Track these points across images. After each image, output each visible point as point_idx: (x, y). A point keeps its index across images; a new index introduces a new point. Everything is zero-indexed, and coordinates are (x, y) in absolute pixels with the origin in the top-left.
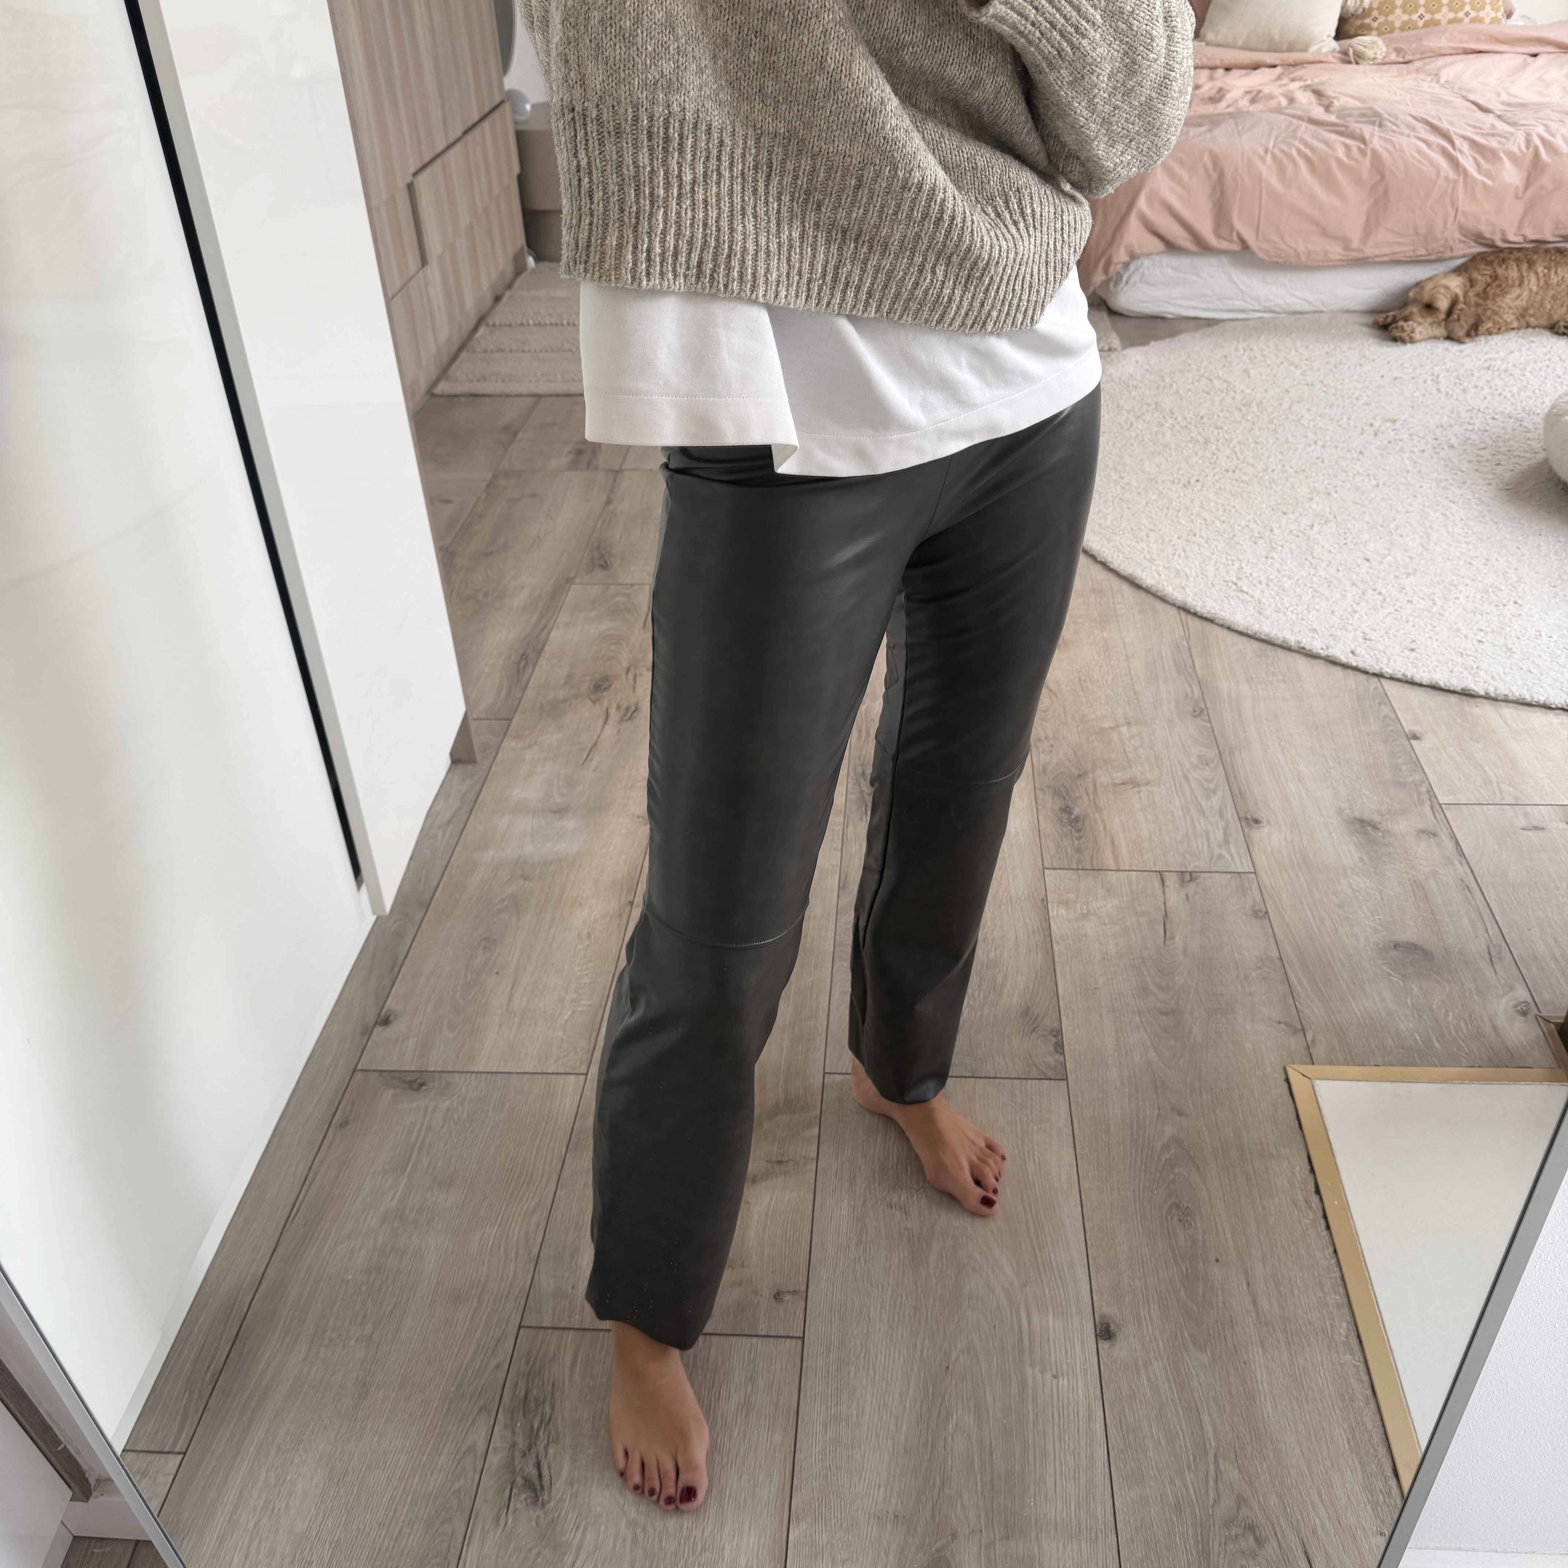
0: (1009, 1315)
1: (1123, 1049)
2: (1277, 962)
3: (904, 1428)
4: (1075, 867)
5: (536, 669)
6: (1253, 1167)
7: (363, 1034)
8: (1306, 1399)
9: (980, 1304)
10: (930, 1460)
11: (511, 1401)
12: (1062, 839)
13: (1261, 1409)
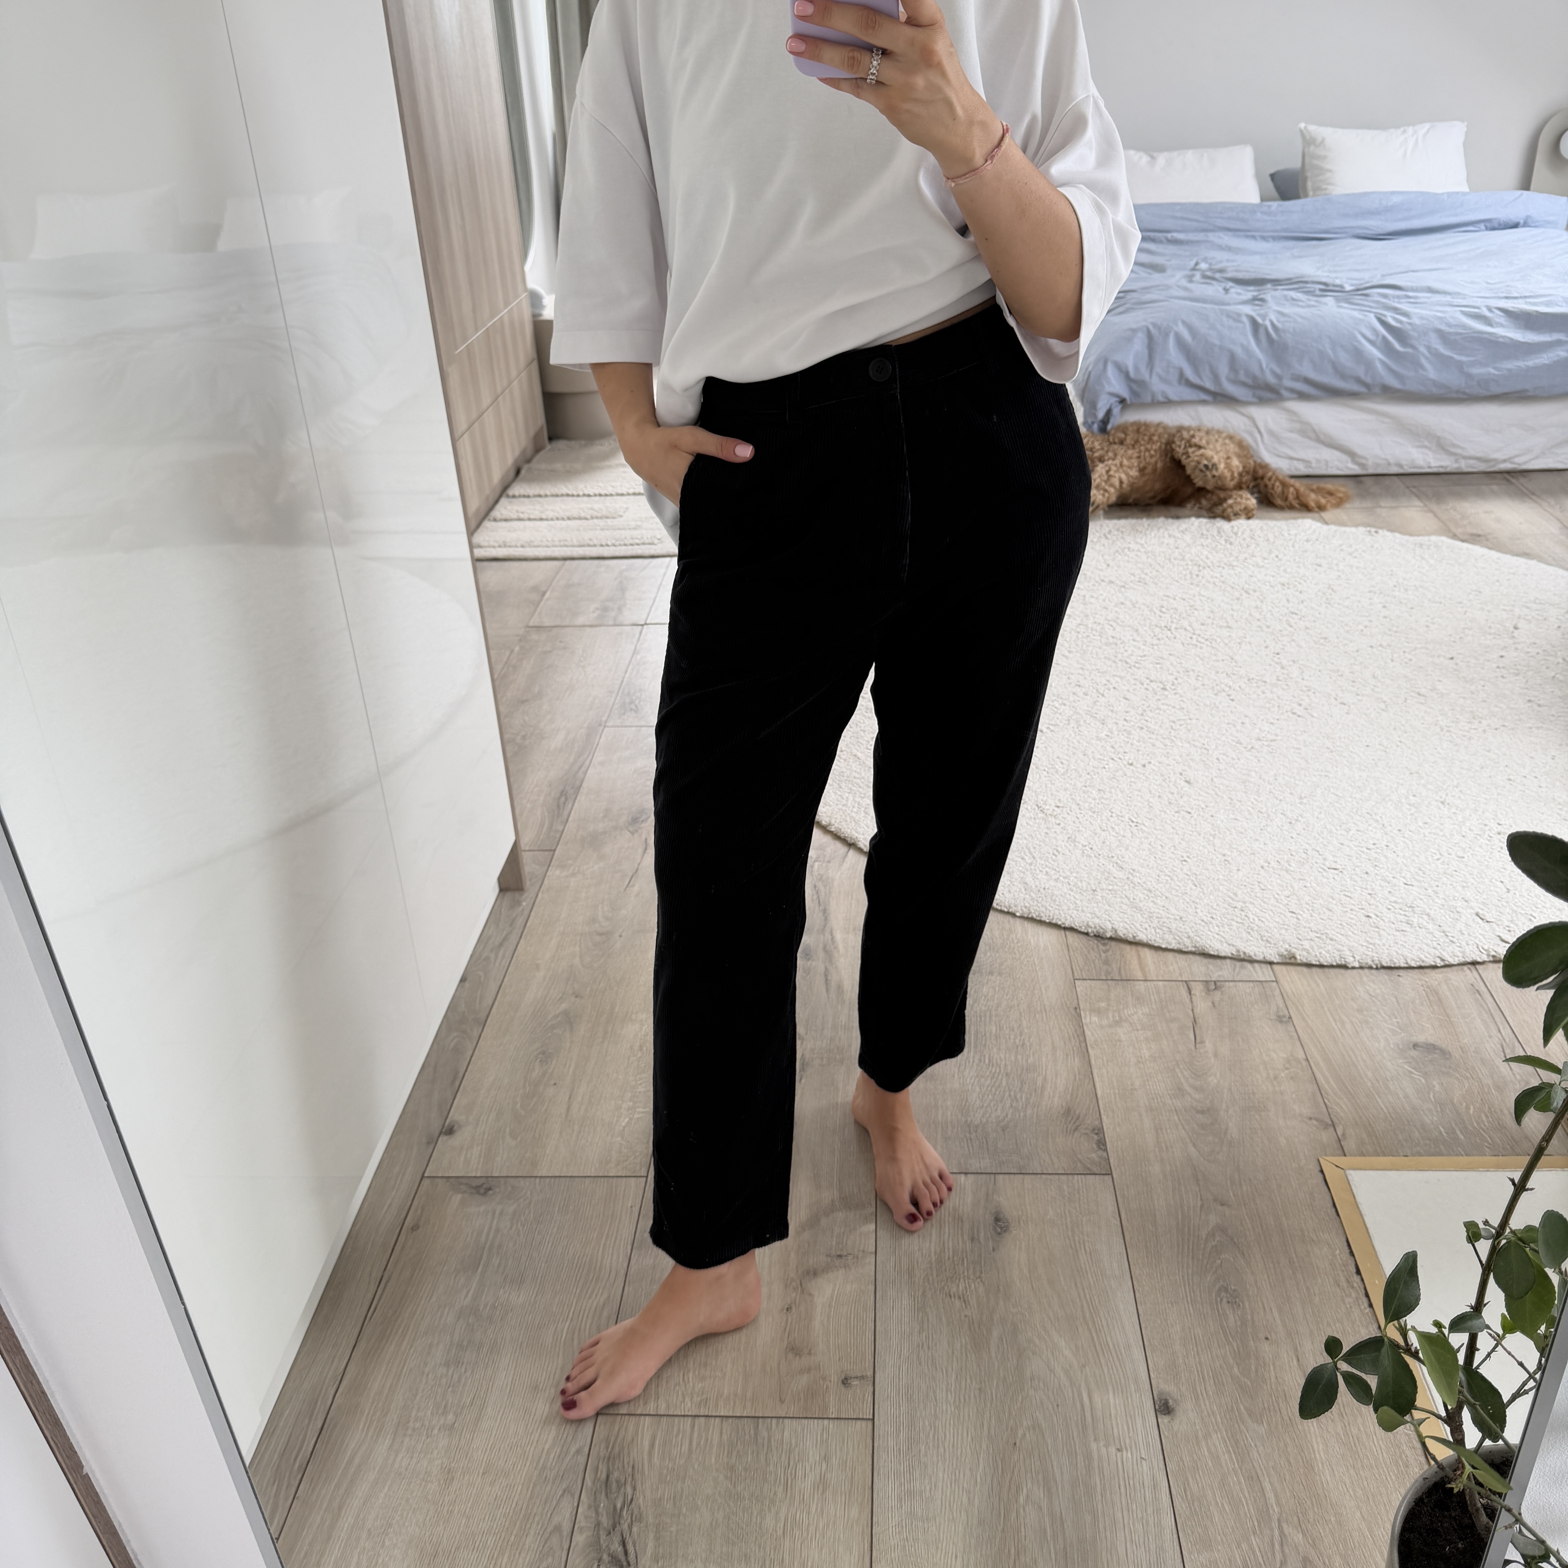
0: (1070, 1394)
1: (1163, 1145)
2: (1304, 1063)
3: (977, 1501)
4: (1104, 978)
5: (576, 804)
6: (1295, 1251)
7: (429, 1143)
8: (1362, 1466)
9: (1041, 1385)
10: (1003, 1530)
11: (594, 1483)
12: (1089, 952)
13: (1320, 1476)
